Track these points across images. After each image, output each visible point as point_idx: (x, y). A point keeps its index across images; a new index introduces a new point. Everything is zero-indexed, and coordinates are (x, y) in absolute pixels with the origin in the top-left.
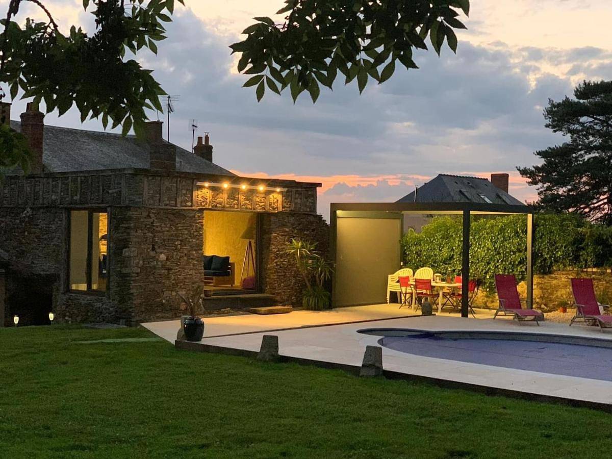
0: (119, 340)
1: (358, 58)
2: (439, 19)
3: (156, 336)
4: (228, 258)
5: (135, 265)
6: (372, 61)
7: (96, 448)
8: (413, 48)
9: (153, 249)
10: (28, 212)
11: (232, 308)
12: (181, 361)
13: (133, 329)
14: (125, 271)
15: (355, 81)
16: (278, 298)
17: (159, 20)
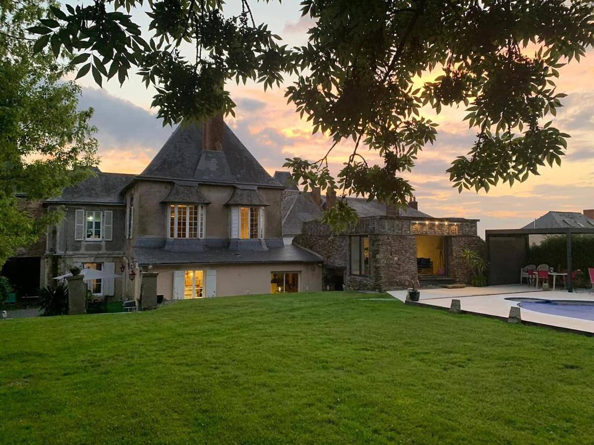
0: (376, 299)
1: (509, 171)
2: (551, 151)
3: (394, 297)
4: (429, 259)
5: (383, 263)
6: (517, 172)
7: (374, 350)
8: (538, 165)
9: (391, 255)
10: (331, 237)
11: (433, 285)
12: (408, 311)
13: (383, 294)
14: (378, 265)
15: (508, 182)
16: (458, 280)
17: (412, 159)
